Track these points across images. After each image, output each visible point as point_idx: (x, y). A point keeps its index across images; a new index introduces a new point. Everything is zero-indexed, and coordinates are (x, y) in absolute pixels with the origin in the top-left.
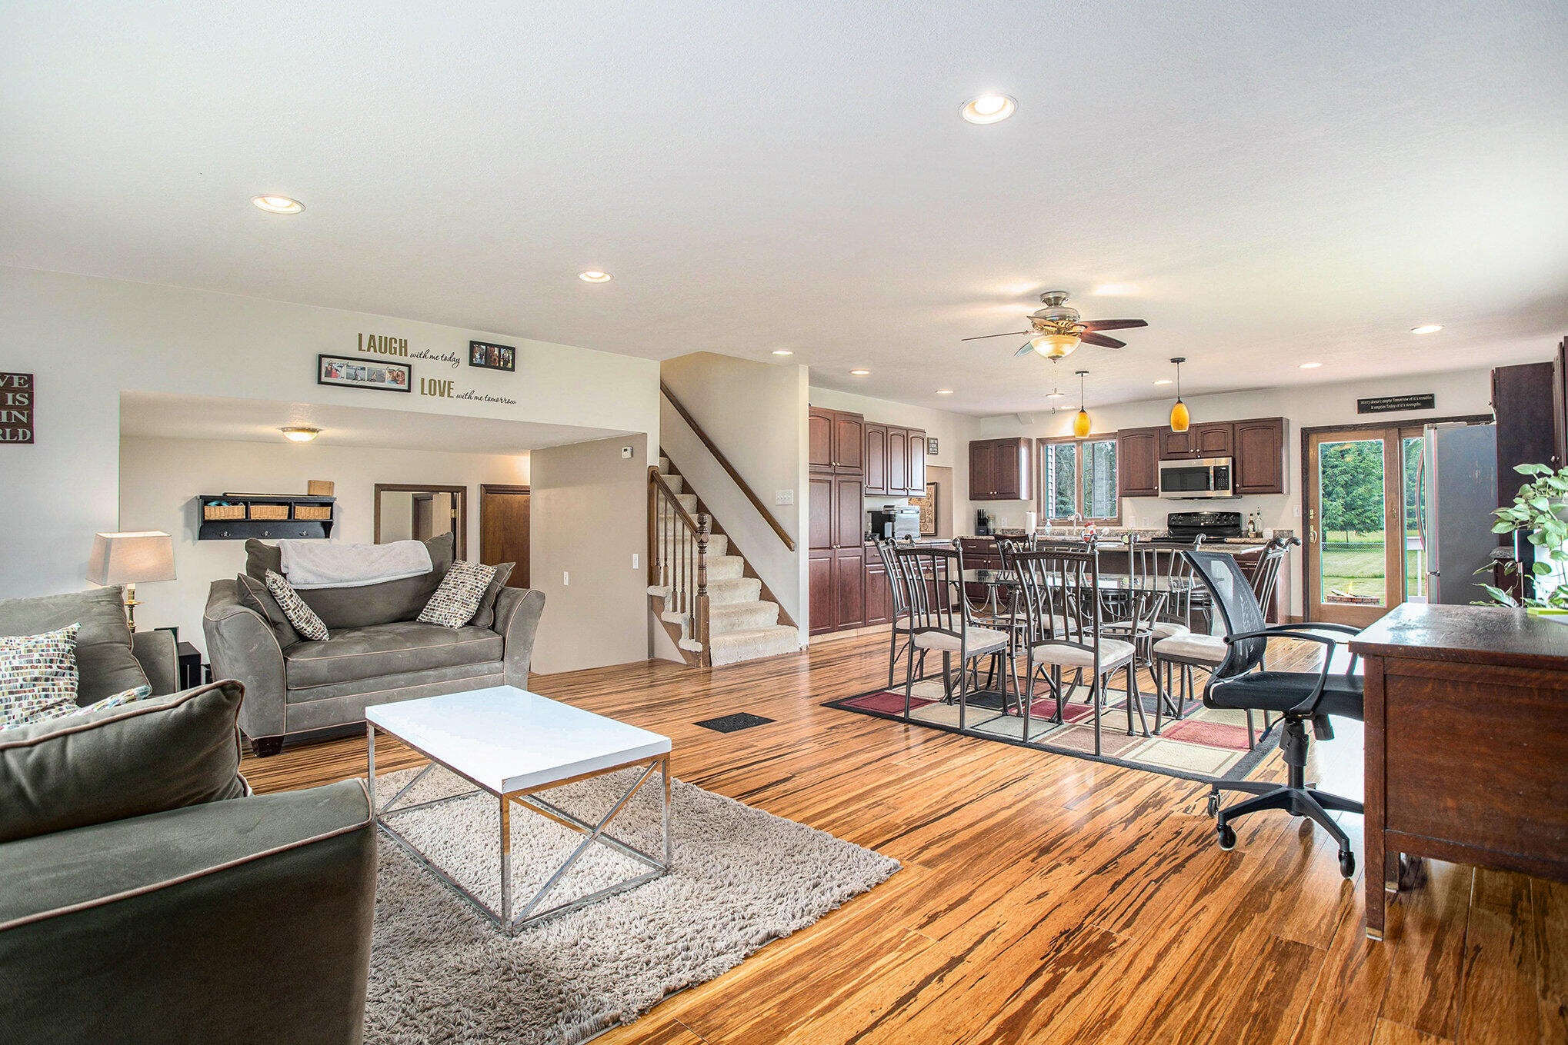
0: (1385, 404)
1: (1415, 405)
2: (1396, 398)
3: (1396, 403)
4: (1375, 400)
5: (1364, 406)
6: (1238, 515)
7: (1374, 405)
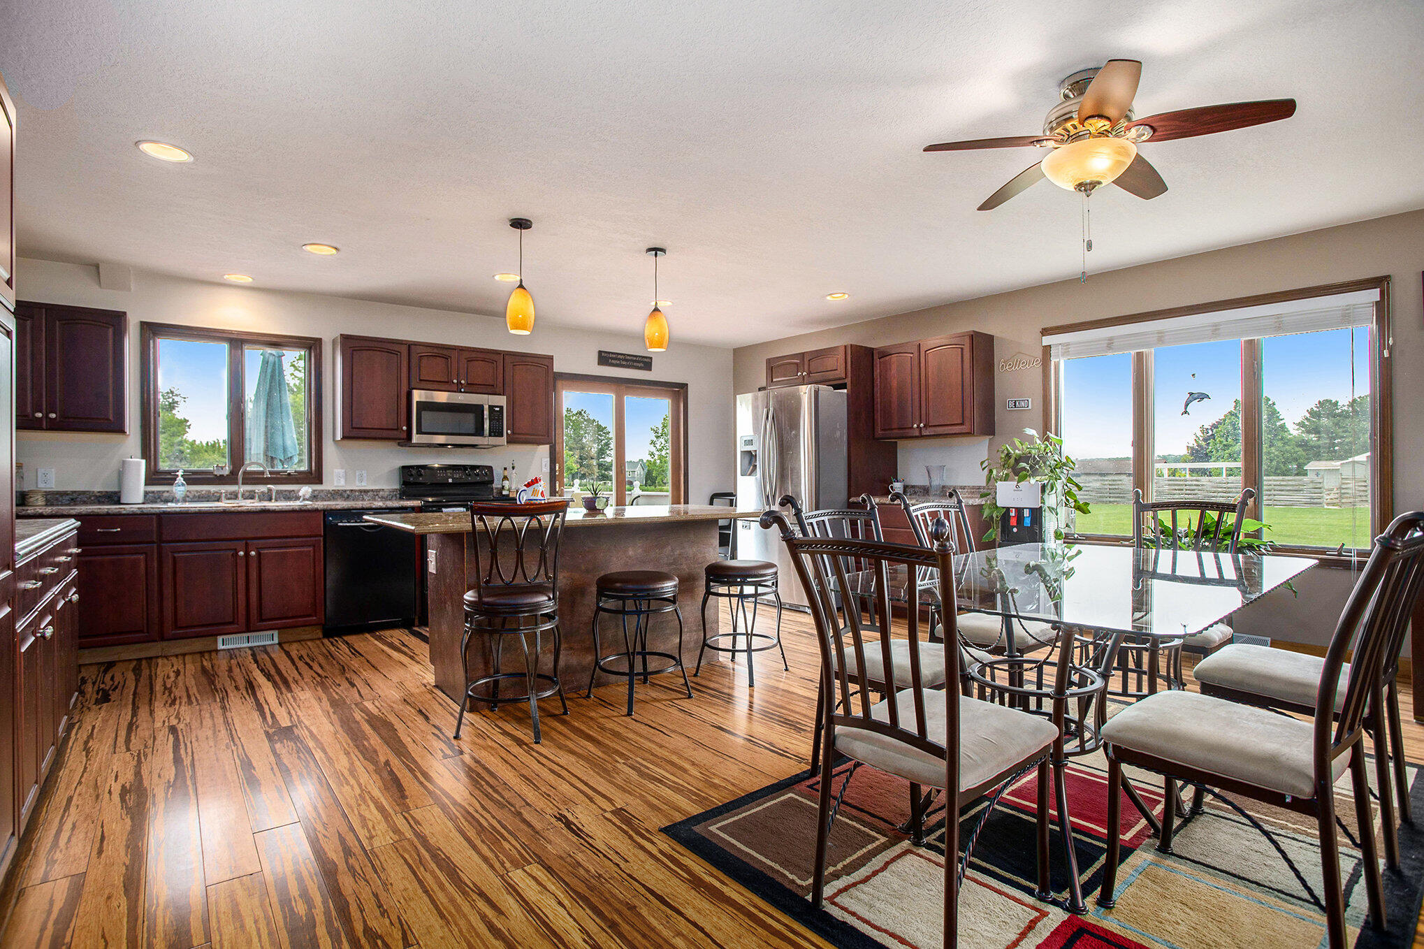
0: (619, 359)
1: (639, 365)
2: (628, 355)
3: (627, 360)
4: (612, 353)
5: (605, 358)
6: (490, 468)
7: (612, 359)
